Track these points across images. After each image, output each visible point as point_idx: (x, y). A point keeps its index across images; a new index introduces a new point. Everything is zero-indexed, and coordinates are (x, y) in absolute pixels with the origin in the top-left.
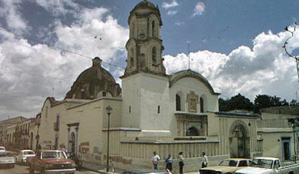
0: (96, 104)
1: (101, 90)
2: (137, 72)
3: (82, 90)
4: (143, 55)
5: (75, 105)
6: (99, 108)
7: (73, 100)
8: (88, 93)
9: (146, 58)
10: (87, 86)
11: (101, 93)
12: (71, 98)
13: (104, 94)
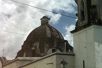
0: (48, 60)
1: (50, 48)
2: (88, 25)
3: (33, 48)
4: (94, 7)
5: (26, 63)
6: (52, 63)
7: (24, 58)
8: (38, 51)
9: (98, 9)
10: (37, 44)
11: (50, 50)
12: (23, 56)
13: (54, 51)
